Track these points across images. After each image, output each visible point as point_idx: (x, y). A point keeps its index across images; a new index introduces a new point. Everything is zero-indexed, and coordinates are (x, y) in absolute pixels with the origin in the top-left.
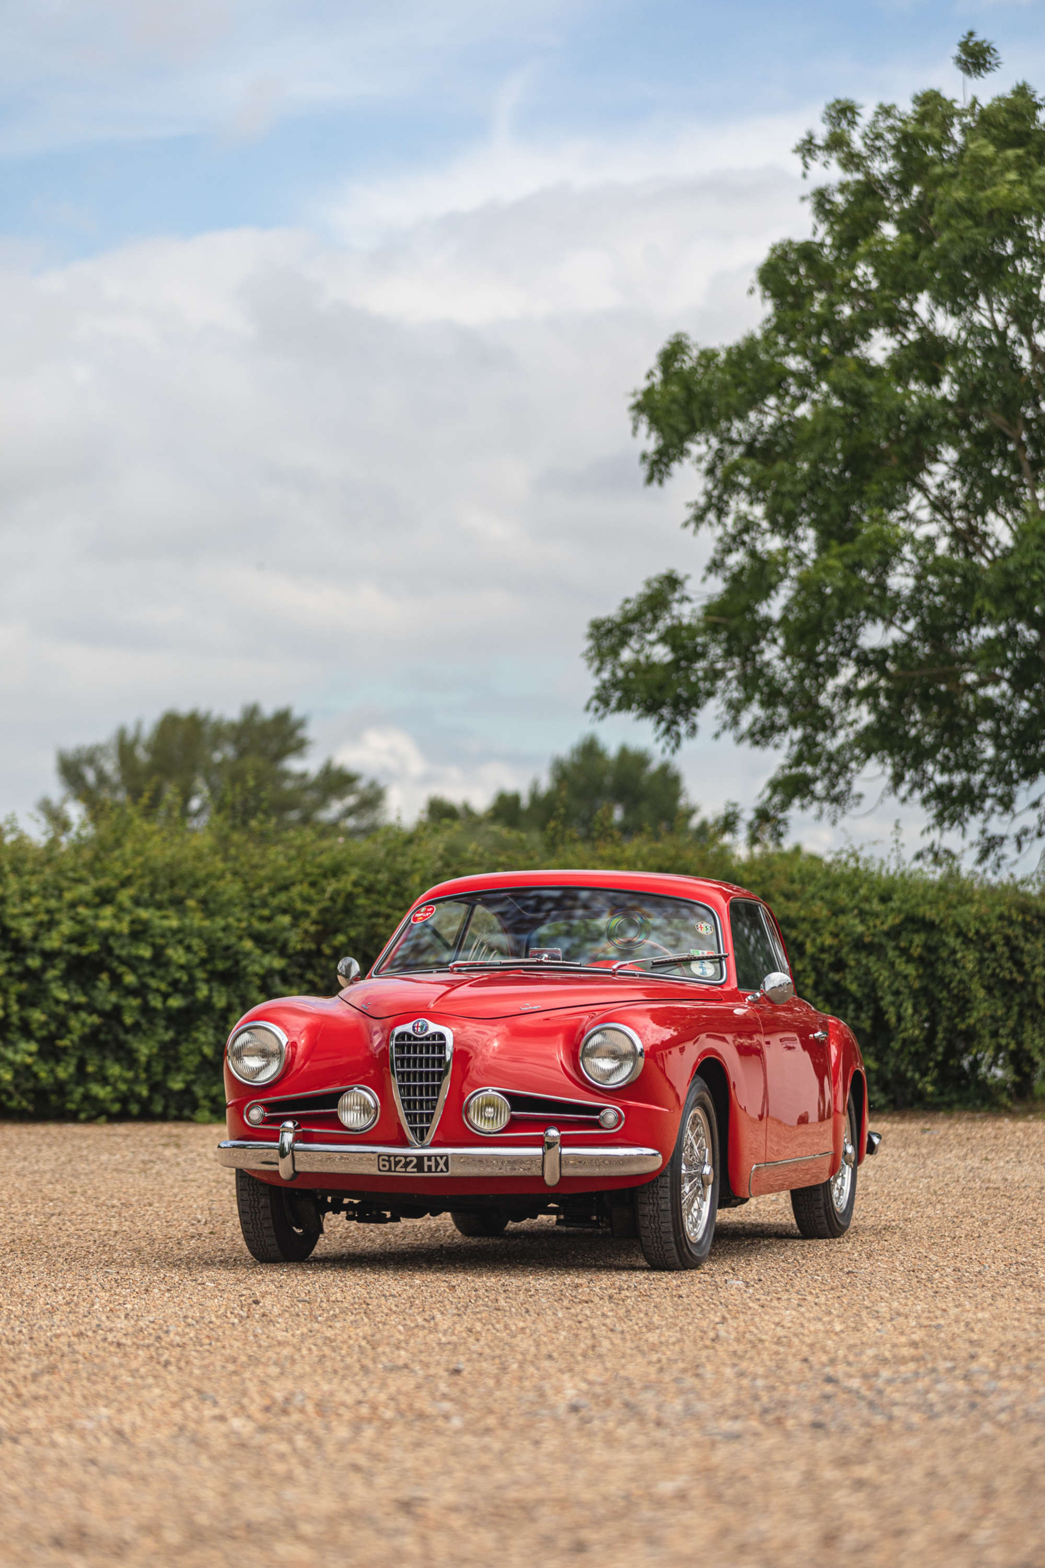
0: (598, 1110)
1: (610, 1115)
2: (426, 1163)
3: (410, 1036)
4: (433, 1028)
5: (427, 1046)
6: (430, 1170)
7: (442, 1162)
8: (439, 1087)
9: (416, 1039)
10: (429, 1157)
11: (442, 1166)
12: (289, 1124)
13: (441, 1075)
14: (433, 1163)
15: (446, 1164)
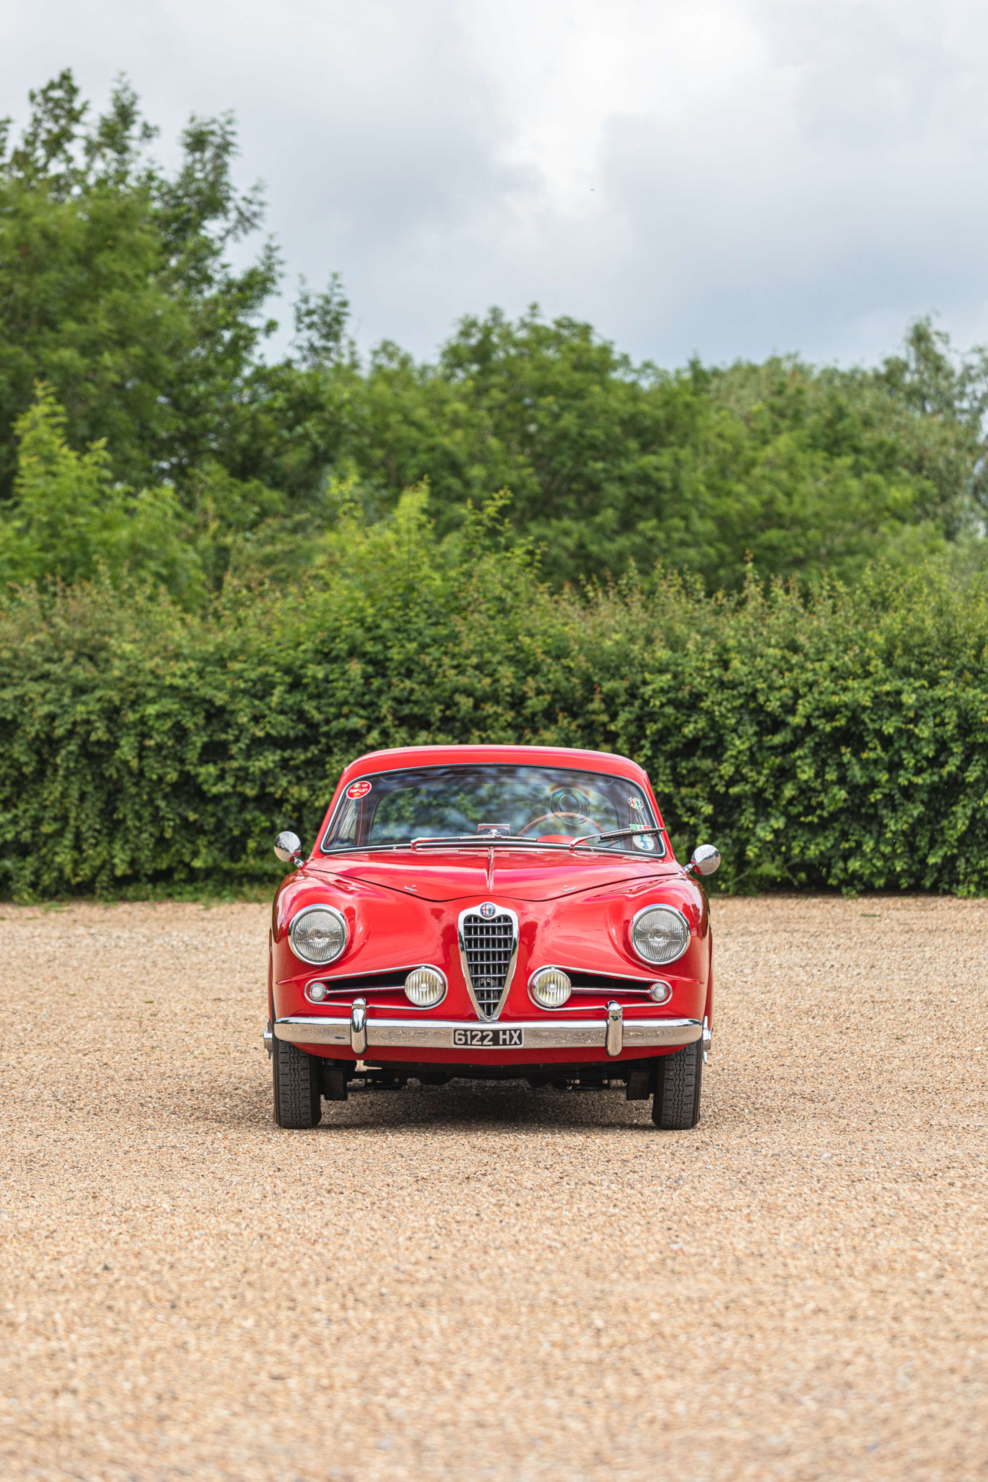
0: (648, 985)
1: (660, 991)
2: (502, 1037)
3: (476, 918)
4: (500, 911)
5: (494, 928)
6: (504, 1043)
7: (515, 1036)
8: (507, 965)
9: (482, 921)
10: (504, 1032)
11: (515, 1039)
12: (360, 1001)
13: (507, 955)
14: (507, 1037)
15: (520, 1037)
